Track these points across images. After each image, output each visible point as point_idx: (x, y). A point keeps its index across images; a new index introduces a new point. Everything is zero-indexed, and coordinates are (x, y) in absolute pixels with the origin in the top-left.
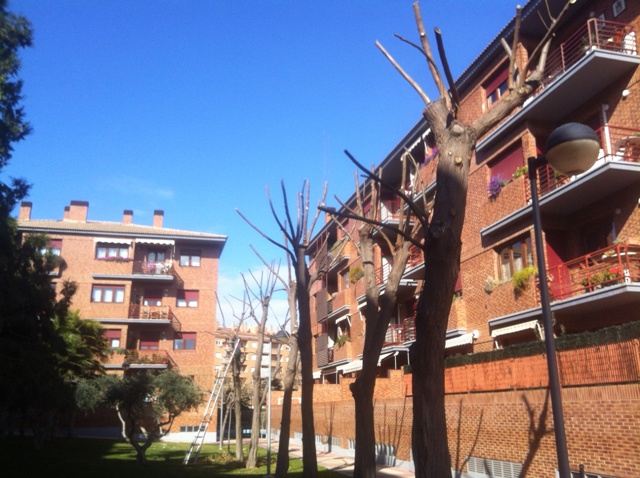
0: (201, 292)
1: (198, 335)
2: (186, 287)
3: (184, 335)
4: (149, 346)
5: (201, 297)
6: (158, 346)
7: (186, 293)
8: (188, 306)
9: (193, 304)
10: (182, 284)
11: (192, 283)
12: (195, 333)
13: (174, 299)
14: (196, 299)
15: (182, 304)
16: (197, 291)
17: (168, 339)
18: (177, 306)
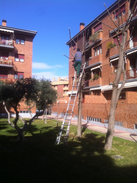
0: (25, 56)
1: (24, 73)
2: (19, 53)
3: (18, 73)
4: (4, 77)
5: (25, 58)
6: (7, 77)
7: (19, 56)
8: (20, 61)
9: (22, 60)
10: (17, 51)
11: (21, 52)
12: (23, 73)
13: (14, 57)
14: (23, 58)
15: (17, 60)
16: (24, 55)
17: (12, 74)
18: (15, 61)
